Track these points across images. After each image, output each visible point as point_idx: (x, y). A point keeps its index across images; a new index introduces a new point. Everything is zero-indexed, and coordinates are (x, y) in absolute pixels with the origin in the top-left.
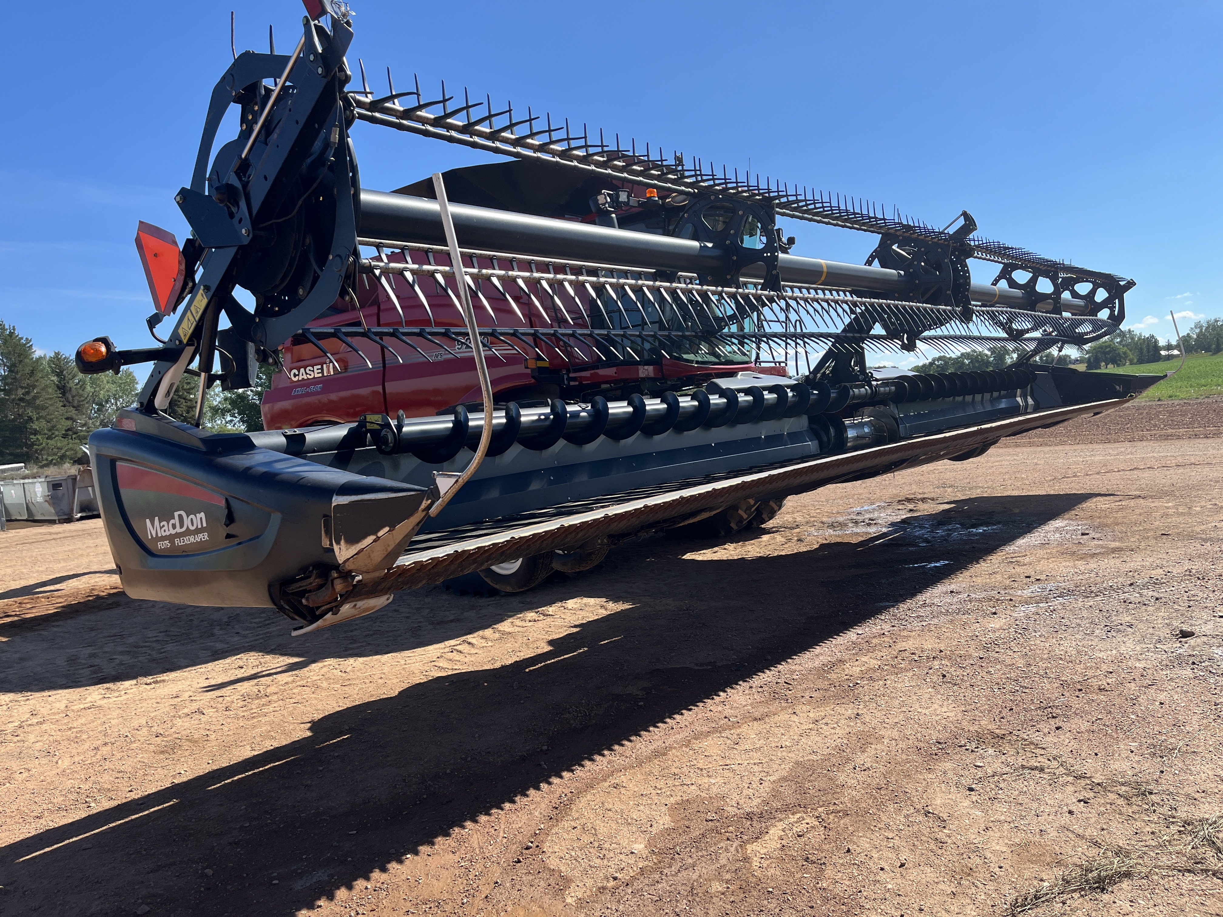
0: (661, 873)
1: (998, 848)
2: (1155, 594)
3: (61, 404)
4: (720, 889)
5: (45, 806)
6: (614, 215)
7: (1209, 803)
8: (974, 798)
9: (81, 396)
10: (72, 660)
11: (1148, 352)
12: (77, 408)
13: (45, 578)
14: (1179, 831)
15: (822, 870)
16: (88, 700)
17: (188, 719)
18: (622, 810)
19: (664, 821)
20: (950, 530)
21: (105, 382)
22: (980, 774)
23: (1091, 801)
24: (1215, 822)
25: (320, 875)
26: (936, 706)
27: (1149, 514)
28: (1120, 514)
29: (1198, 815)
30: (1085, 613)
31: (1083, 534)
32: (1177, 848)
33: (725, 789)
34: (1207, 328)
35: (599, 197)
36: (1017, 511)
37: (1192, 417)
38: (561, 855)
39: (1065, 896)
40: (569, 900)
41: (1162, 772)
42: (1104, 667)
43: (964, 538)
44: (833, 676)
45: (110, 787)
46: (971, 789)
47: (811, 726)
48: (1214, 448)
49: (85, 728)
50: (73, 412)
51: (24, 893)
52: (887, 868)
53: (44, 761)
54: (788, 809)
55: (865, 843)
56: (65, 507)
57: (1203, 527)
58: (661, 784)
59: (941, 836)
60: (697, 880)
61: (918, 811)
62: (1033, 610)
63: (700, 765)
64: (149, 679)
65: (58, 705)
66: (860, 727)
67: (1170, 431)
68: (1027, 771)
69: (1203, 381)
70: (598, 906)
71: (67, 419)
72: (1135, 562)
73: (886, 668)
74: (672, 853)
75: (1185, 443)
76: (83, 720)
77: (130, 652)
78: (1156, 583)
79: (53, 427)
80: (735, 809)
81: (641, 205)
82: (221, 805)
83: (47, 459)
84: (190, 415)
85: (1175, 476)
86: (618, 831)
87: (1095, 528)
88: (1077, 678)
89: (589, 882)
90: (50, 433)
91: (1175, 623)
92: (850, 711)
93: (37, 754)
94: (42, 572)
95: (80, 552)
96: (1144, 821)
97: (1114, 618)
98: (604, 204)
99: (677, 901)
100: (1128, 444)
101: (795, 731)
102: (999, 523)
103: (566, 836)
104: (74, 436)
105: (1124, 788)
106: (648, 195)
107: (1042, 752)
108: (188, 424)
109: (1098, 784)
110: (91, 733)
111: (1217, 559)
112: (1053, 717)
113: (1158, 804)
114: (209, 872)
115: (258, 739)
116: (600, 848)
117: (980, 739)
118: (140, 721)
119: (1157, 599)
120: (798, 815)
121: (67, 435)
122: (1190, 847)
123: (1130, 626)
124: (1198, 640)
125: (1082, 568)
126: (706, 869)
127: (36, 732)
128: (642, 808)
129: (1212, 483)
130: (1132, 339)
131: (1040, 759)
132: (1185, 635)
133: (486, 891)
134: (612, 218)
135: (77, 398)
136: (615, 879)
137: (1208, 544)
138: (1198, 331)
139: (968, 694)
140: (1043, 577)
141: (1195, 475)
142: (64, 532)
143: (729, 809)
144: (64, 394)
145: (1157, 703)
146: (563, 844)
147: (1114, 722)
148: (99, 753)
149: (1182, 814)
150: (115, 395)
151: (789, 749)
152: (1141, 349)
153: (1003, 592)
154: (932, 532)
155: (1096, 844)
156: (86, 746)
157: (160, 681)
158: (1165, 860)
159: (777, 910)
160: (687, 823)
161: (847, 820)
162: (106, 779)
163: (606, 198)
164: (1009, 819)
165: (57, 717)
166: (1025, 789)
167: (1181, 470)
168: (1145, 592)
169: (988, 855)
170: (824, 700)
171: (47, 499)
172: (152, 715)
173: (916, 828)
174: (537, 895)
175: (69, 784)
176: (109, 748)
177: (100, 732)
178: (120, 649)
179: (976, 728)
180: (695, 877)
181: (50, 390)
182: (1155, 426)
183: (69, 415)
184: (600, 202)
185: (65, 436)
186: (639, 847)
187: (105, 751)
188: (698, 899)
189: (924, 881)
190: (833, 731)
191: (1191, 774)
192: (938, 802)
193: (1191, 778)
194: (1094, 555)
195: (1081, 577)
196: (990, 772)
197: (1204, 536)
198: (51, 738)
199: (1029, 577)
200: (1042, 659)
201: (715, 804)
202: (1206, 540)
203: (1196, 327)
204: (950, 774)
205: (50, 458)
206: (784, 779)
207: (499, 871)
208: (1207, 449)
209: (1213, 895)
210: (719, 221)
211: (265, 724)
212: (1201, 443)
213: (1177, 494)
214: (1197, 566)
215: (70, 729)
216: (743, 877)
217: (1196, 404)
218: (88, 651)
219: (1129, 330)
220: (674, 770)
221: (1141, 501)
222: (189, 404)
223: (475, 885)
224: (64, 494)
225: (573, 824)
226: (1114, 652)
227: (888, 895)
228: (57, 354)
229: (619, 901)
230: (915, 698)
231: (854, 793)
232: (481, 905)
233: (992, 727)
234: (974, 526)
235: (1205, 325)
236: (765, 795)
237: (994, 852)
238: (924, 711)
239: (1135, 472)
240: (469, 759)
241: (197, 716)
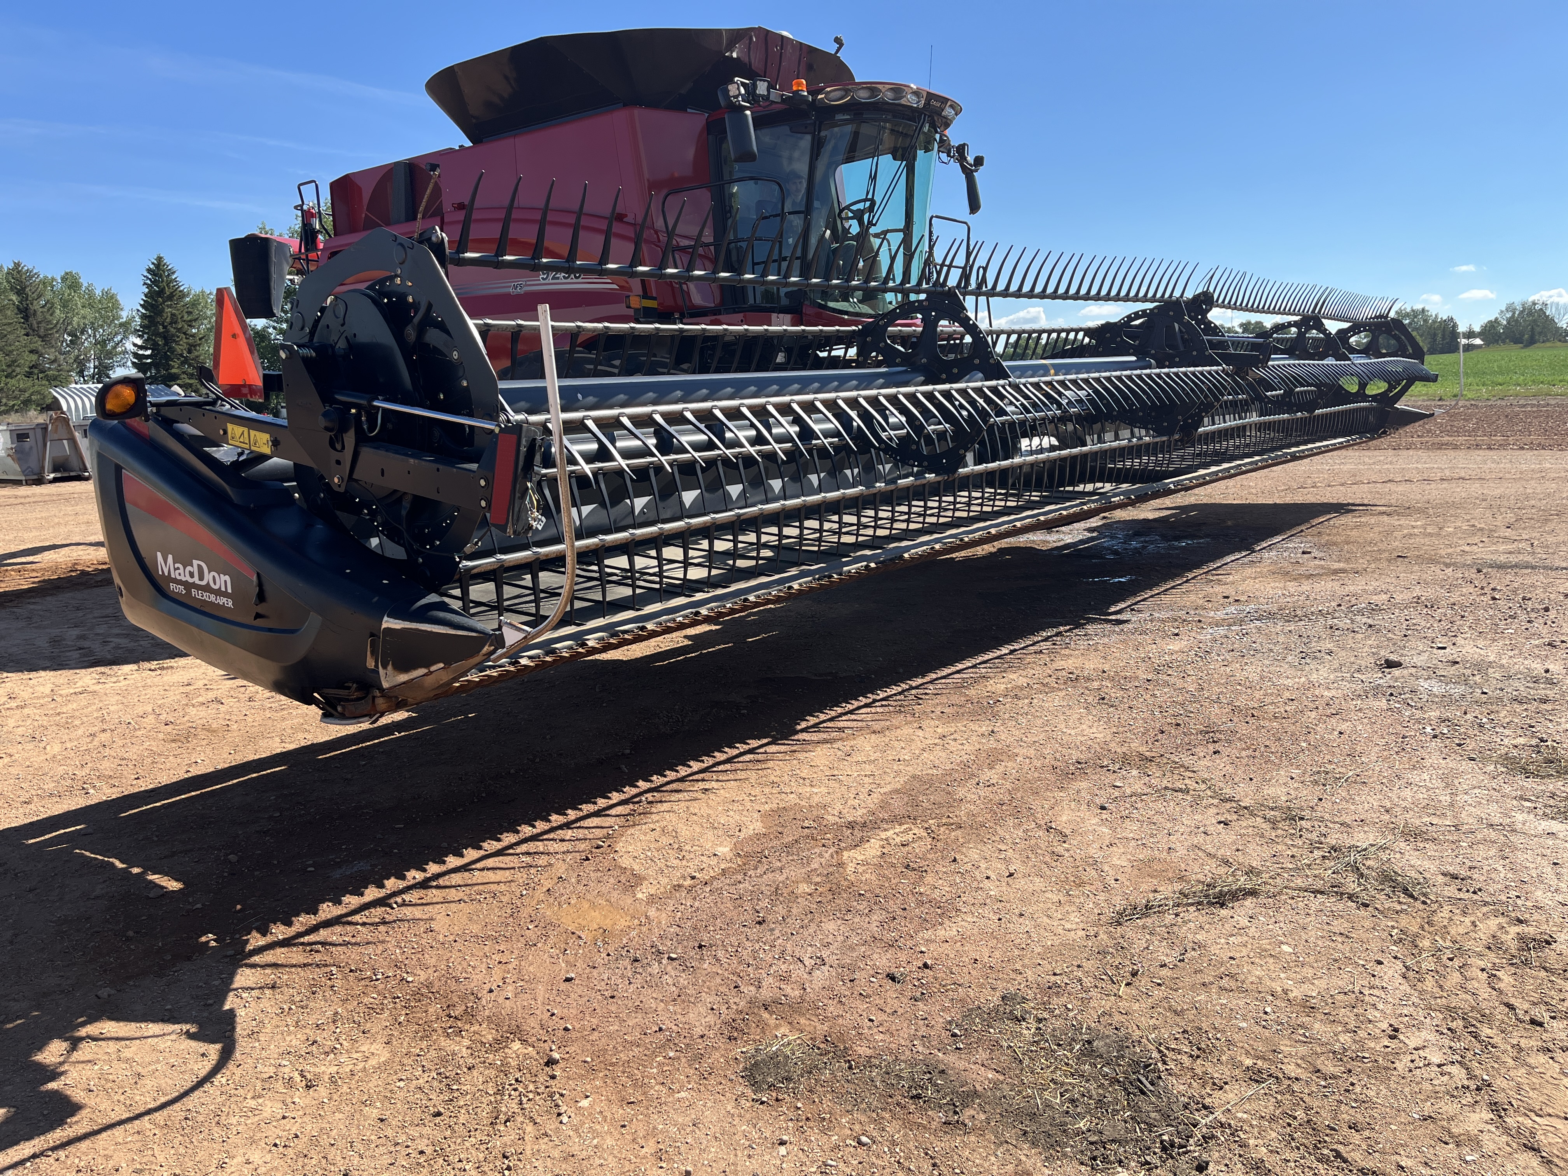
0: (745, 874)
1: (1118, 863)
2: (1370, 621)
3: (23, 332)
4: (807, 890)
5: (34, 793)
6: (748, 112)
7: (1365, 832)
8: (1104, 817)
9: (49, 322)
10: (55, 642)
11: (1443, 338)
12: (43, 338)
13: (13, 549)
14: (1323, 857)
15: (921, 877)
16: (78, 685)
17: (204, 708)
18: (709, 815)
19: (756, 826)
20: (1146, 542)
21: (79, 306)
22: (1117, 794)
23: (1233, 824)
24: (1365, 850)
25: (362, 866)
26: (1084, 727)
27: (1388, 533)
28: (1354, 533)
29: (1349, 842)
30: (1282, 638)
31: (1304, 553)
32: (1317, 872)
33: (828, 799)
34: (1521, 312)
35: (730, 87)
36: (1229, 523)
37: (1477, 423)
38: (635, 854)
39: (1180, 909)
40: (640, 896)
41: (1321, 800)
42: (1287, 695)
43: (1162, 551)
44: (972, 692)
45: (111, 774)
46: (1103, 808)
47: (937, 741)
48: (1494, 461)
49: (77, 713)
50: (38, 344)
51: (16, 875)
52: (993, 877)
53: (30, 746)
54: (896, 820)
55: (974, 854)
56: (33, 464)
57: (1450, 551)
58: (757, 791)
59: (1059, 850)
60: (783, 882)
61: (1039, 826)
62: (1222, 633)
63: (803, 775)
64: (154, 664)
65: (41, 689)
66: (992, 744)
67: (1447, 438)
68: (1169, 793)
69: (1500, 379)
70: (671, 902)
71: (31, 352)
72: (1357, 585)
73: (1035, 686)
74: (761, 857)
75: (1461, 454)
76: (75, 706)
77: (128, 635)
78: (1375, 609)
79: (14, 361)
80: (837, 819)
81: (784, 100)
82: (247, 795)
83: (6, 405)
84: (192, 356)
85: (1435, 492)
86: (701, 835)
87: (1320, 547)
88: (1251, 704)
89: (664, 881)
90: (10, 370)
91: (1382, 653)
92: (984, 728)
93: (19, 740)
94: (10, 541)
95: (56, 520)
96: (1286, 845)
97: (1314, 644)
98: (736, 97)
99: (759, 900)
100: (1391, 452)
101: (917, 746)
102: (1207, 536)
103: (642, 837)
104: (41, 375)
105: (1272, 813)
106: (795, 88)
107: (1192, 775)
108: (189, 366)
109: (1245, 808)
110: (85, 719)
111: (1456, 586)
112: (1214, 742)
113: (1307, 830)
114: (233, 858)
115: (290, 731)
116: (680, 849)
117: (1126, 761)
118: (145, 708)
119: (1370, 626)
120: (906, 826)
121: (31, 373)
122: (1330, 872)
123: (1330, 653)
124: (1405, 672)
125: (1292, 590)
126: (794, 872)
127: (17, 717)
128: (731, 813)
129: (1478, 501)
130: (1425, 321)
131: (1187, 781)
132: (1391, 664)
133: (548, 884)
134: (746, 115)
135: (43, 325)
136: (693, 878)
137: (1451, 569)
138: (1509, 315)
139: (1124, 716)
140: (1243, 598)
141: (1459, 491)
142: (34, 495)
143: (830, 818)
144: (26, 318)
145: (1336, 733)
146: (639, 844)
147: (1281, 749)
148: (96, 739)
149: (1332, 841)
150: (92, 323)
151: (907, 763)
152: (1435, 335)
153: (1192, 612)
154: (1125, 543)
155: (1227, 863)
156: (80, 732)
157: (167, 668)
158: (1299, 882)
159: (866, 911)
160: (780, 829)
161: (959, 832)
162: (107, 766)
163: (738, 89)
164: (1137, 837)
165: (42, 701)
166: (1163, 809)
167: (1445, 485)
168: (1358, 618)
169: (1106, 868)
170: (956, 716)
171: (11, 452)
172: (160, 702)
173: (1033, 842)
174: (604, 890)
175: (61, 770)
176: (108, 734)
177: (97, 718)
178: (116, 631)
179: (1124, 749)
180: (781, 879)
181: (9, 313)
182: (1429, 431)
183: (33, 347)
184: (731, 94)
185: (29, 375)
186: (724, 850)
187: (104, 737)
188: (781, 899)
189: (1030, 890)
190: (960, 747)
191: (1353, 804)
192: (1064, 818)
193: (1352, 807)
194: (1310, 576)
195: (1288, 599)
196: (1128, 792)
197: (1448, 561)
198: (36, 723)
199: (1227, 597)
200: (1218, 684)
201: (815, 813)
202: (1448, 565)
203: (1507, 310)
204: (1083, 794)
205: (11, 403)
206: (897, 791)
207: (564, 868)
208: (1485, 462)
209: (1342, 917)
210: (885, 128)
211: (297, 716)
212: (1479, 455)
213: (1431, 511)
214: (1428, 593)
215: (59, 714)
216: (835, 881)
217: (1486, 406)
218: (76, 632)
219: (1423, 310)
220: (772, 778)
221: (1385, 518)
222: (191, 340)
223: (536, 880)
224: (31, 448)
225: (652, 826)
226: (1303, 679)
227: (988, 901)
228: (17, 265)
229: (695, 899)
230: (1062, 718)
231: (972, 807)
232: (542, 897)
233: (1143, 749)
234: (1178, 538)
235: (1519, 308)
236: (872, 806)
237: (1113, 866)
238: (1069, 732)
239: (1388, 485)
240: (538, 760)
241: (215, 705)
